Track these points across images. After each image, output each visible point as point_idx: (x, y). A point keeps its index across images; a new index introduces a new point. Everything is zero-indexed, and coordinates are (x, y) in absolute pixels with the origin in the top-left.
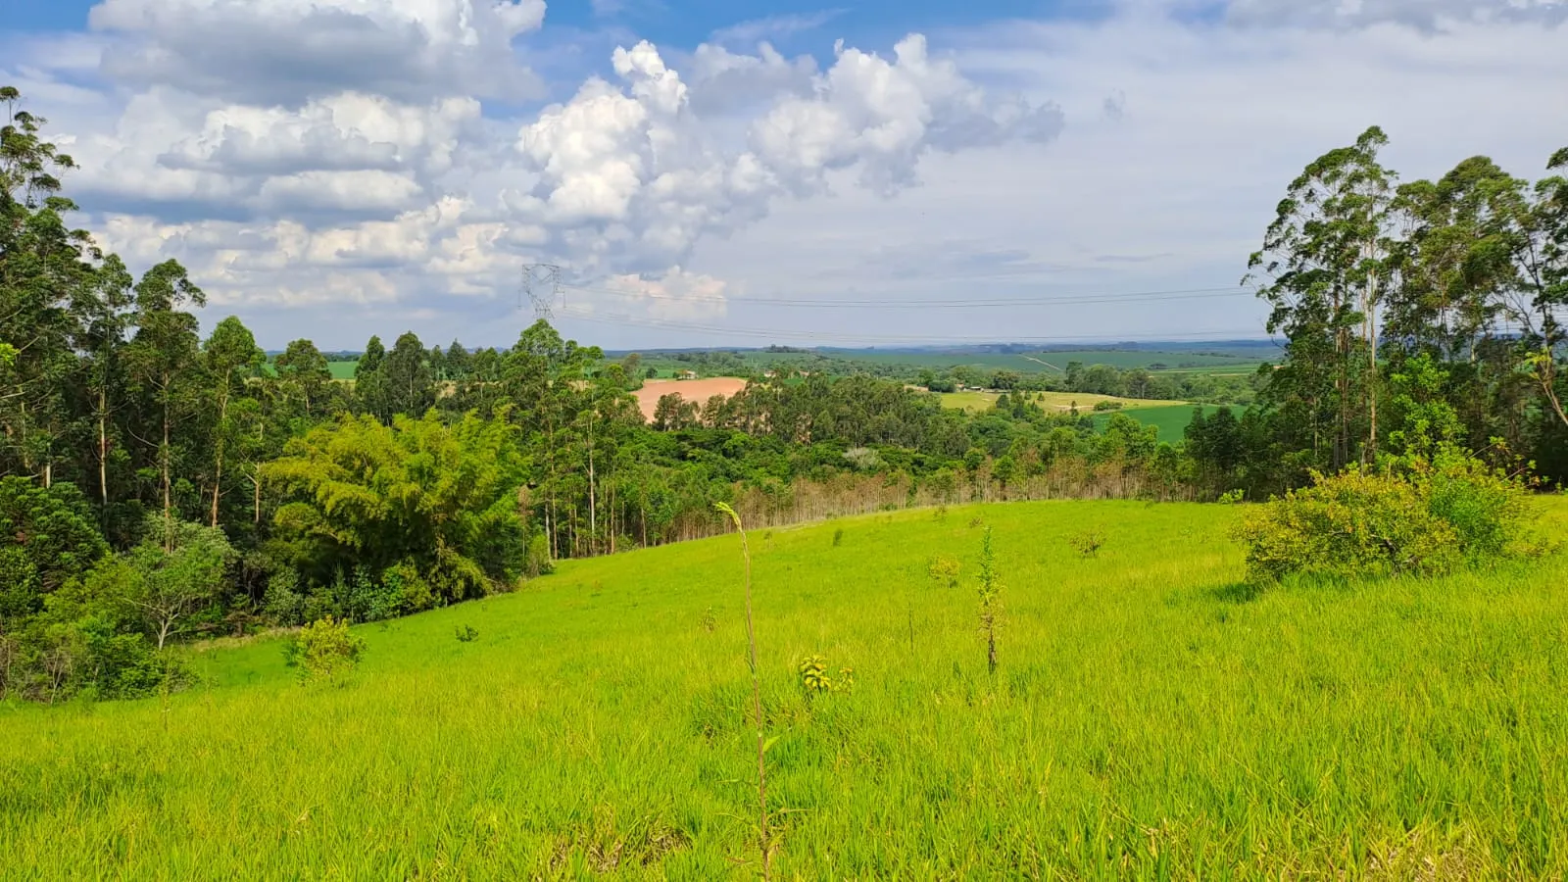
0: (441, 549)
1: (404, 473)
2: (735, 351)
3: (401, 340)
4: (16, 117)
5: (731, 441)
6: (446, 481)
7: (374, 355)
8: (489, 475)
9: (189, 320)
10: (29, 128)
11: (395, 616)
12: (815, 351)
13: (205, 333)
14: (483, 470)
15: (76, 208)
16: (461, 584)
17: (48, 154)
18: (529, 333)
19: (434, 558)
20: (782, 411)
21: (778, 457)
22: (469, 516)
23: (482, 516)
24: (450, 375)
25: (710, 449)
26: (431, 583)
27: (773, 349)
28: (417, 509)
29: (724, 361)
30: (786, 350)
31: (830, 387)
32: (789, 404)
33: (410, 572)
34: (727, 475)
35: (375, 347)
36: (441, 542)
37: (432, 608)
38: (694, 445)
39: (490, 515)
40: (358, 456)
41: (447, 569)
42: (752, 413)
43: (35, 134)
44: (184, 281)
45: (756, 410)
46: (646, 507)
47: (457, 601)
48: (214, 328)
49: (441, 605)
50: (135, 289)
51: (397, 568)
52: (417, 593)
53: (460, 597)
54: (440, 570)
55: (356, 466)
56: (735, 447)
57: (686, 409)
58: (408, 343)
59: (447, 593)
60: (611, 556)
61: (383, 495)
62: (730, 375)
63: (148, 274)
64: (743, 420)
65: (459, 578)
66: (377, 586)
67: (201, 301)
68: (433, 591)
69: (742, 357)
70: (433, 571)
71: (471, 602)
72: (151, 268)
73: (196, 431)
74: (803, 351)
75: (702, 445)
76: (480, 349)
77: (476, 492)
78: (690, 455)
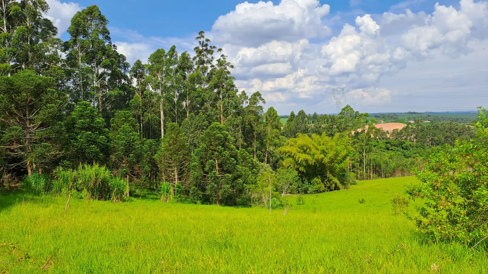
0: (329, 175)
1: (319, 152)
2: (395, 114)
3: (299, 112)
4: (221, 56)
5: (405, 144)
6: (331, 154)
7: (292, 117)
8: (344, 153)
9: (261, 108)
10: (224, 59)
11: (315, 193)
12: (425, 113)
13: (265, 110)
14: (341, 152)
15: (235, 79)
16: (334, 185)
17: (229, 65)
18: (344, 109)
19: (326, 177)
20: (420, 135)
21: (423, 150)
22: (336, 165)
23: (340, 165)
24: (313, 122)
25: (397, 147)
26: (325, 184)
27: (410, 113)
28: (323, 162)
29: (392, 117)
30: (415, 113)
31: (439, 126)
32: (423, 132)
33: (319, 180)
34: (405, 156)
35: (292, 115)
36: (328, 173)
37: (324, 192)
38: (392, 145)
39: (342, 165)
40: (305, 146)
41: (329, 181)
42: (409, 135)
43: (226, 60)
44: (261, 97)
45: (410, 133)
46: (383, 166)
47: (332, 190)
48: (267, 110)
49: (328, 191)
50: (249, 100)
51: (316, 179)
52: (321, 187)
53: (333, 189)
54: (328, 181)
55: (304, 149)
56: (407, 146)
57: (384, 133)
58: (302, 113)
59: (329, 188)
60: (371, 180)
61: (313, 158)
62: (396, 122)
63: (252, 95)
64: (405, 137)
65: (333, 183)
66: (310, 184)
67: (264, 102)
68: (325, 187)
69: (397, 116)
70: (326, 180)
71: (336, 191)
72: (253, 94)
73: (260, 137)
74: (421, 114)
75: (395, 146)
76: (322, 115)
77: (339, 158)
78: (390, 149)
